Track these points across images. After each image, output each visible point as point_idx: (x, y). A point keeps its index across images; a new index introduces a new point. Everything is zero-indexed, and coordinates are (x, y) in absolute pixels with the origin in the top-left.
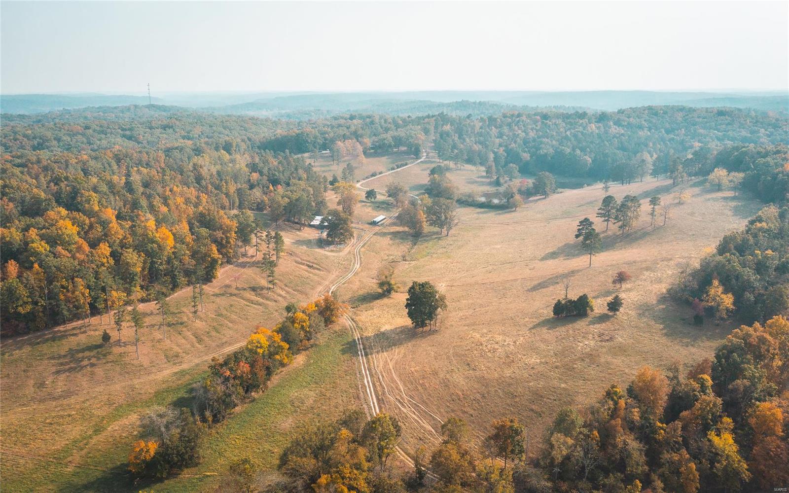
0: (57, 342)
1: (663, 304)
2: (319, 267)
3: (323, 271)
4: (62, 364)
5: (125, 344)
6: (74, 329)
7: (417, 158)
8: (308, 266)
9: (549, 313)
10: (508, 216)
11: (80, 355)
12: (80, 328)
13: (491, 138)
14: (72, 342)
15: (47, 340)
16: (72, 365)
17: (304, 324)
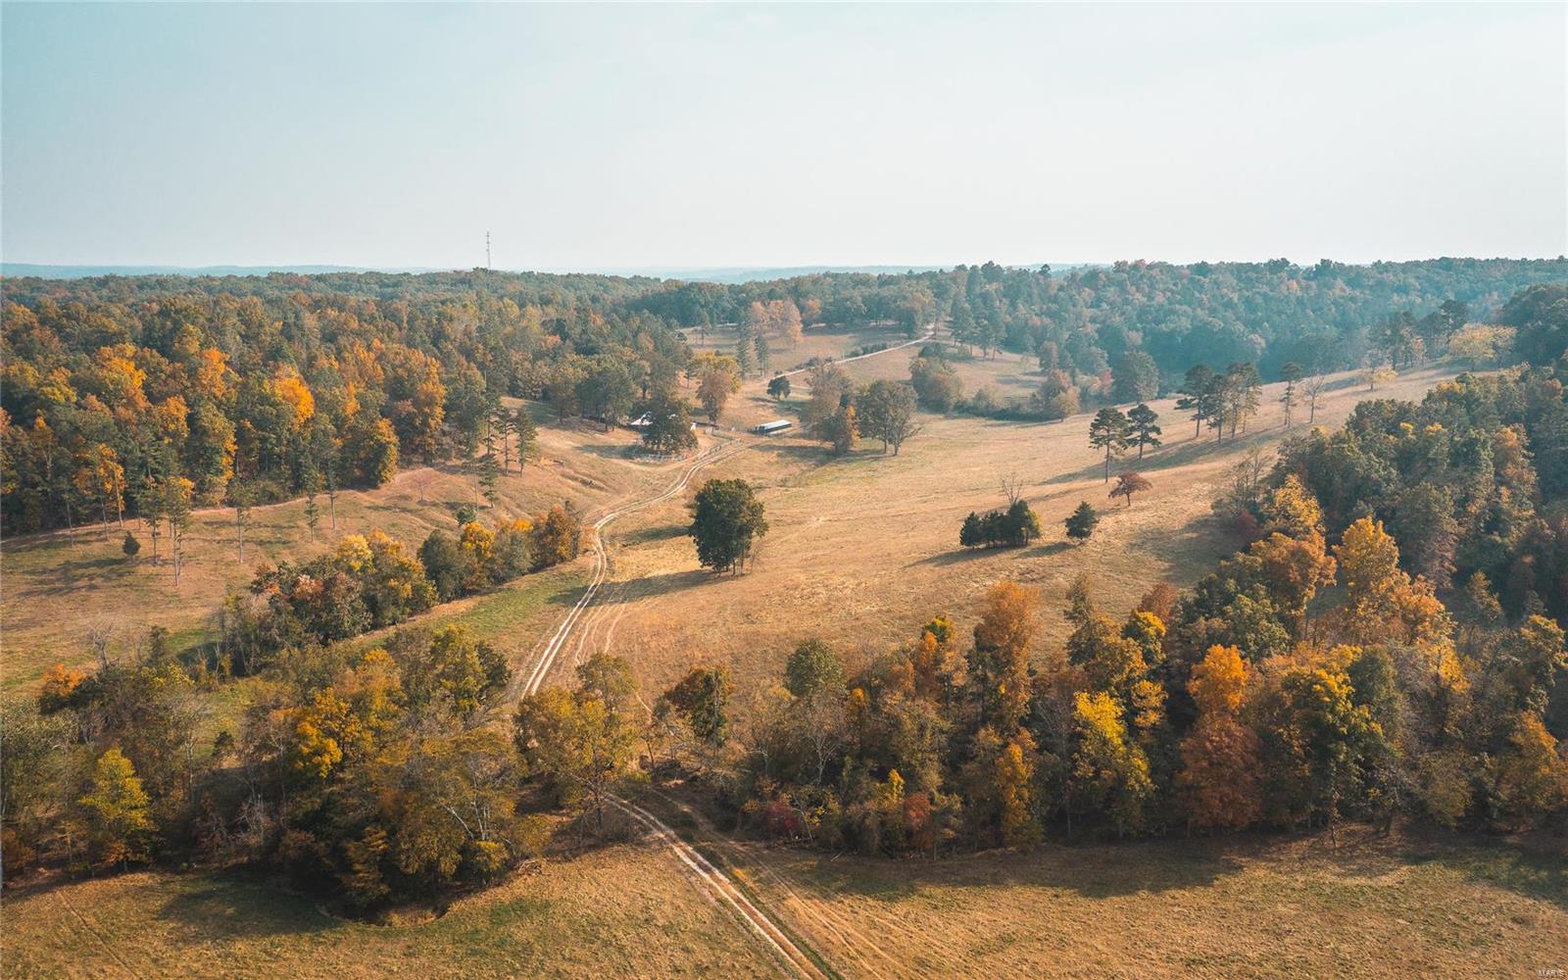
0: (52, 552)
1: (1193, 532)
2: (602, 485)
3: (607, 491)
4: (42, 582)
5: (165, 562)
6: (87, 534)
7: (910, 338)
8: (584, 483)
9: (953, 541)
10: (1044, 428)
11: (80, 572)
12: (100, 534)
13: (1074, 306)
14: (77, 552)
15: (37, 547)
16: (58, 585)
17: (482, 544)
